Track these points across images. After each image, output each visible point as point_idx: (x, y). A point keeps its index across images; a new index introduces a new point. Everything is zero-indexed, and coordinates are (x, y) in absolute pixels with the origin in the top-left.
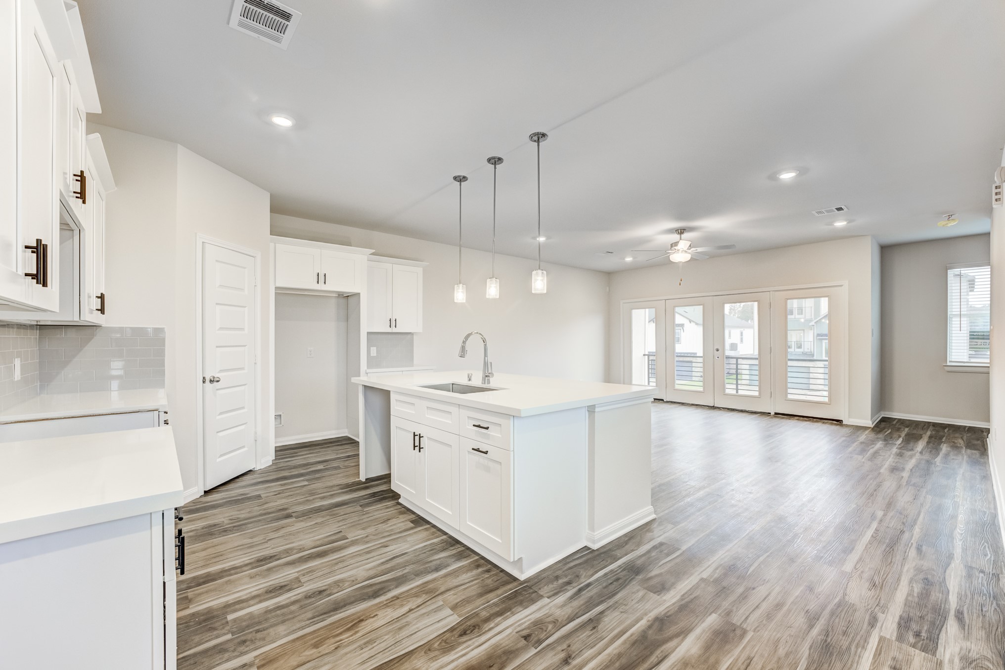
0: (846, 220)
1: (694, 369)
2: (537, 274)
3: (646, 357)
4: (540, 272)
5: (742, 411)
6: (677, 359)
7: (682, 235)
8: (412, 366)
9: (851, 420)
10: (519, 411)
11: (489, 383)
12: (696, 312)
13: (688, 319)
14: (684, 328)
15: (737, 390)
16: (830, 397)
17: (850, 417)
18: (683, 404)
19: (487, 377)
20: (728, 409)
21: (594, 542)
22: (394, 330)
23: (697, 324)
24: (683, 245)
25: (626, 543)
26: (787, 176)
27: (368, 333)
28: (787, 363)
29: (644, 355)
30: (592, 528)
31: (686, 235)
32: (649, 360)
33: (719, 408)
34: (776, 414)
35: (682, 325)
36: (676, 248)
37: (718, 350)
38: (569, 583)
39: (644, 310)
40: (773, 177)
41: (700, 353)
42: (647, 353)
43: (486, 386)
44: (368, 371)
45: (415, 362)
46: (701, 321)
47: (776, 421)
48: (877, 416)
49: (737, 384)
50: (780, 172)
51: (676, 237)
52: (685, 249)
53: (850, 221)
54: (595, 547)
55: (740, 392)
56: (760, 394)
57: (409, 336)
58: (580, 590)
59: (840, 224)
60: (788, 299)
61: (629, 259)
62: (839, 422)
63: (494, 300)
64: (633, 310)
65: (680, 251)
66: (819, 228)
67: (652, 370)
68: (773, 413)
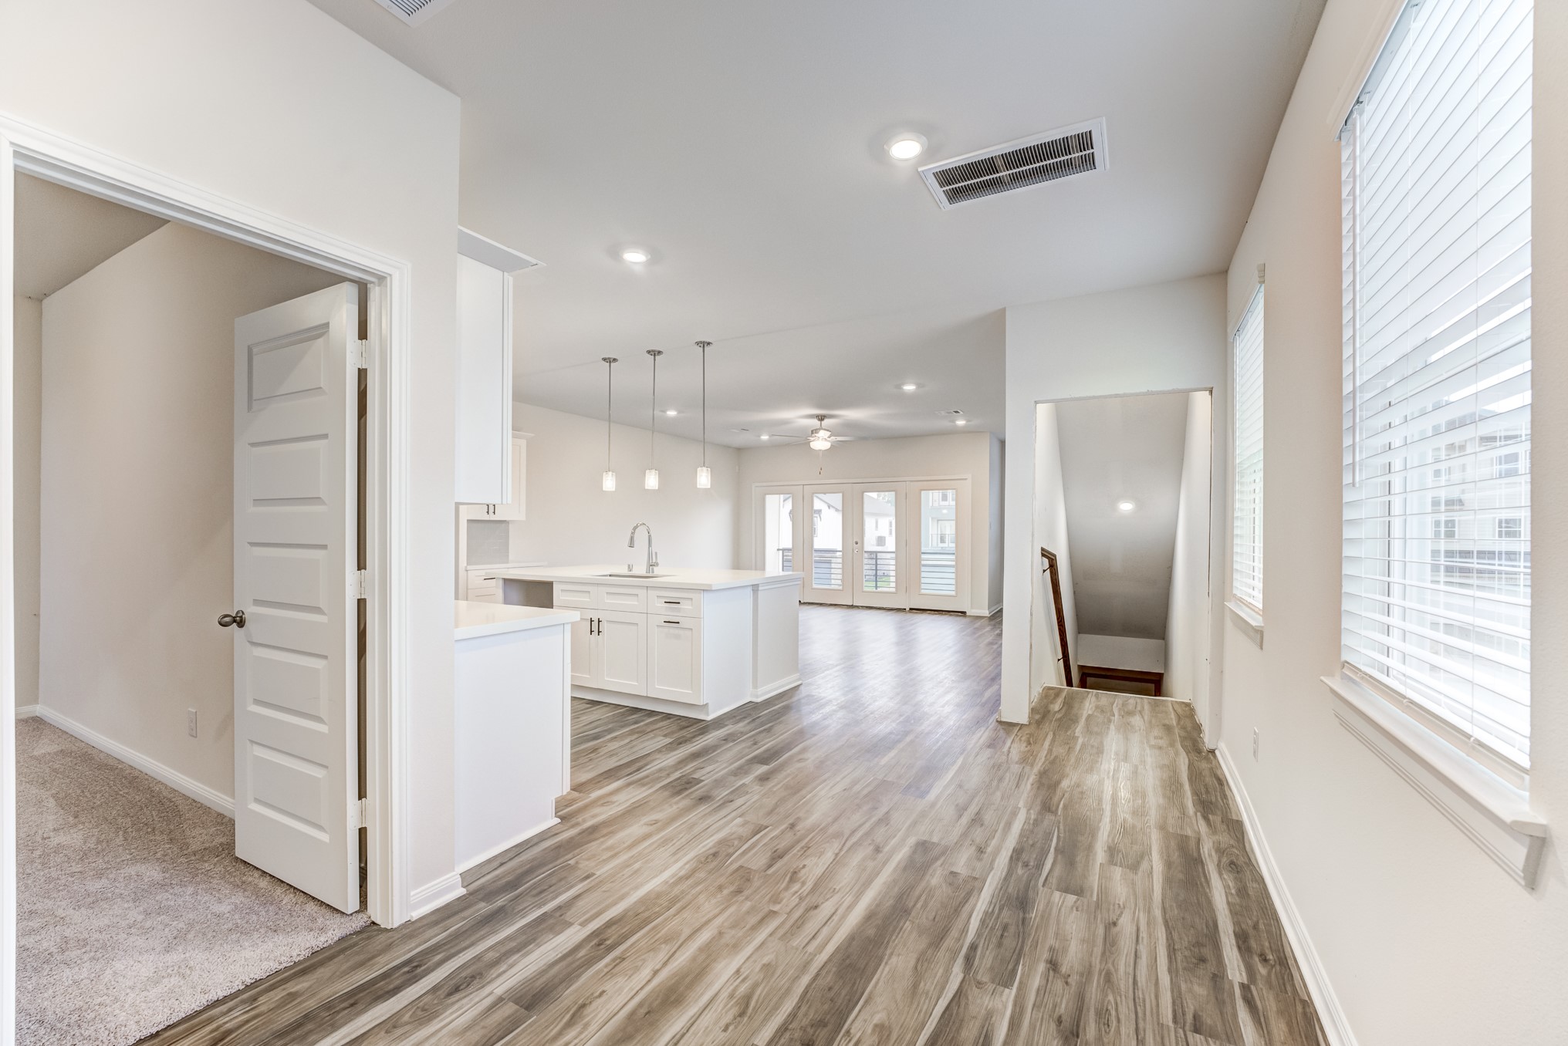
0: (965, 420)
1: (833, 565)
2: (702, 470)
3: (781, 552)
4: (705, 469)
5: (880, 609)
6: (815, 554)
7: (823, 422)
8: (507, 563)
9: (973, 611)
10: (710, 585)
11: (653, 572)
12: (836, 499)
13: (826, 503)
14: (822, 516)
15: (876, 587)
16: (956, 590)
17: (972, 608)
18: (821, 604)
19: (652, 565)
20: (867, 607)
21: (757, 697)
22: (492, 517)
23: (837, 510)
24: (822, 434)
25: (782, 697)
26: (909, 388)
27: (469, 521)
28: (920, 557)
29: (778, 550)
30: (755, 686)
31: (826, 422)
32: (783, 556)
33: (857, 607)
34: (911, 609)
35: (819, 512)
36: (816, 435)
37: (857, 543)
38: (745, 718)
39: (778, 496)
40: (899, 387)
41: (840, 548)
42: (781, 548)
43: (650, 574)
44: (469, 568)
45: (511, 557)
46: (840, 507)
47: (909, 616)
48: (995, 607)
49: (876, 581)
50: (903, 384)
51: (815, 422)
52: (826, 437)
53: (968, 421)
54: (759, 700)
55: (879, 589)
56: (896, 590)
57: (503, 525)
58: (754, 720)
59: (961, 423)
60: (921, 490)
61: (765, 437)
62: (964, 613)
63: (654, 491)
64: (767, 496)
65: (820, 439)
66: (943, 424)
67: (786, 563)
68: (908, 609)
